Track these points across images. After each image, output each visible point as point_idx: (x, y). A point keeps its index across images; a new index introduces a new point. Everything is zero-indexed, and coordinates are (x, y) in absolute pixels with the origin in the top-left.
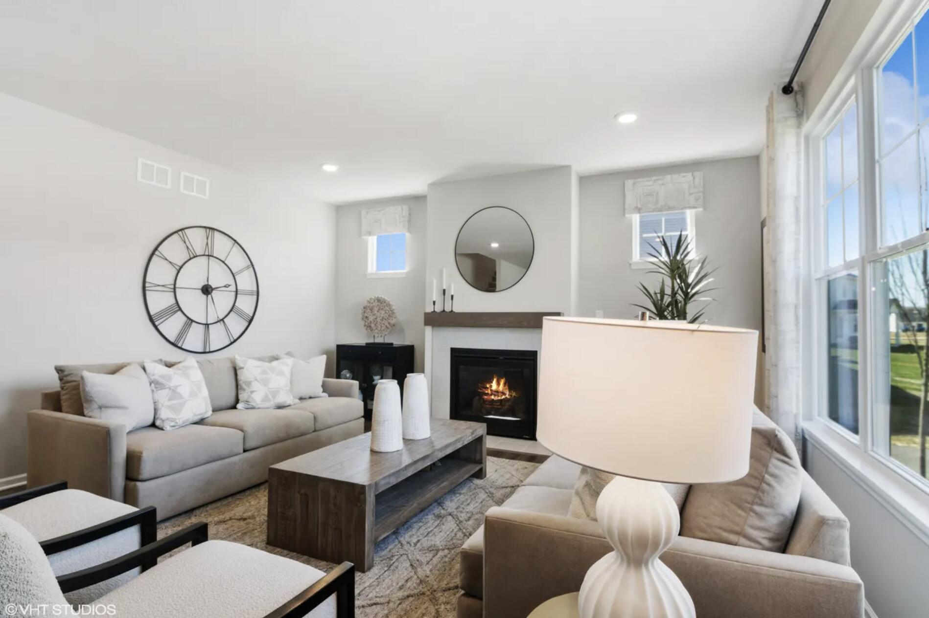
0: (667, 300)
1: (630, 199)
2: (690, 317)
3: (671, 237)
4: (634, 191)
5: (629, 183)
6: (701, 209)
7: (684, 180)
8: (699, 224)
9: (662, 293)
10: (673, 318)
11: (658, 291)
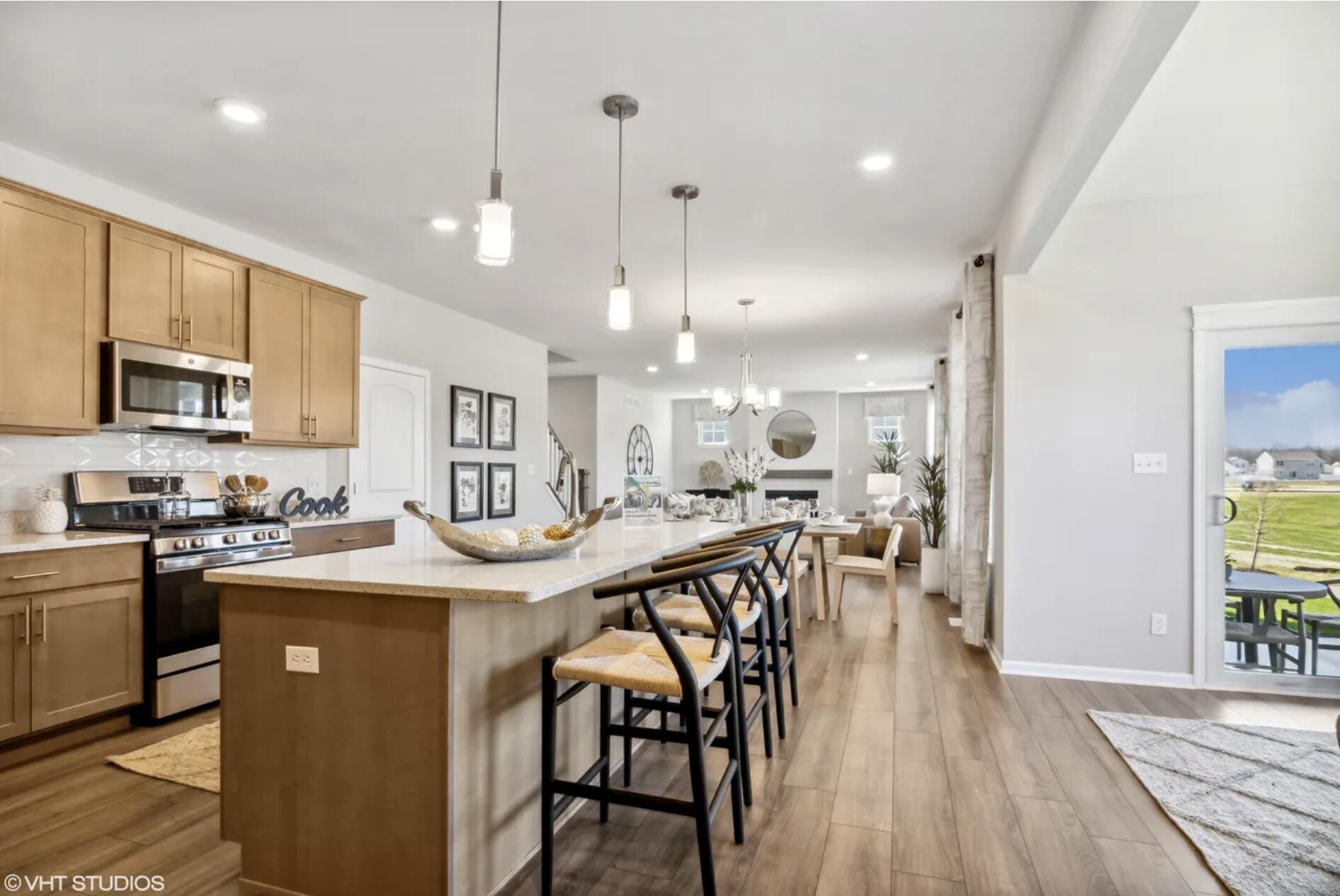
0: (887, 463)
1: (867, 408)
2: (897, 472)
3: (889, 429)
4: (870, 405)
5: (867, 400)
6: (903, 416)
7: (896, 401)
8: (904, 424)
9: (884, 460)
10: (890, 472)
11: (882, 458)
